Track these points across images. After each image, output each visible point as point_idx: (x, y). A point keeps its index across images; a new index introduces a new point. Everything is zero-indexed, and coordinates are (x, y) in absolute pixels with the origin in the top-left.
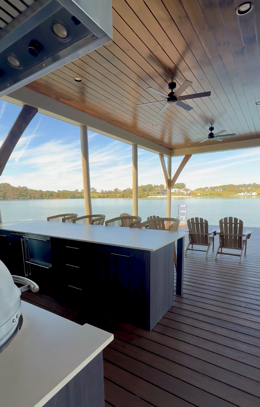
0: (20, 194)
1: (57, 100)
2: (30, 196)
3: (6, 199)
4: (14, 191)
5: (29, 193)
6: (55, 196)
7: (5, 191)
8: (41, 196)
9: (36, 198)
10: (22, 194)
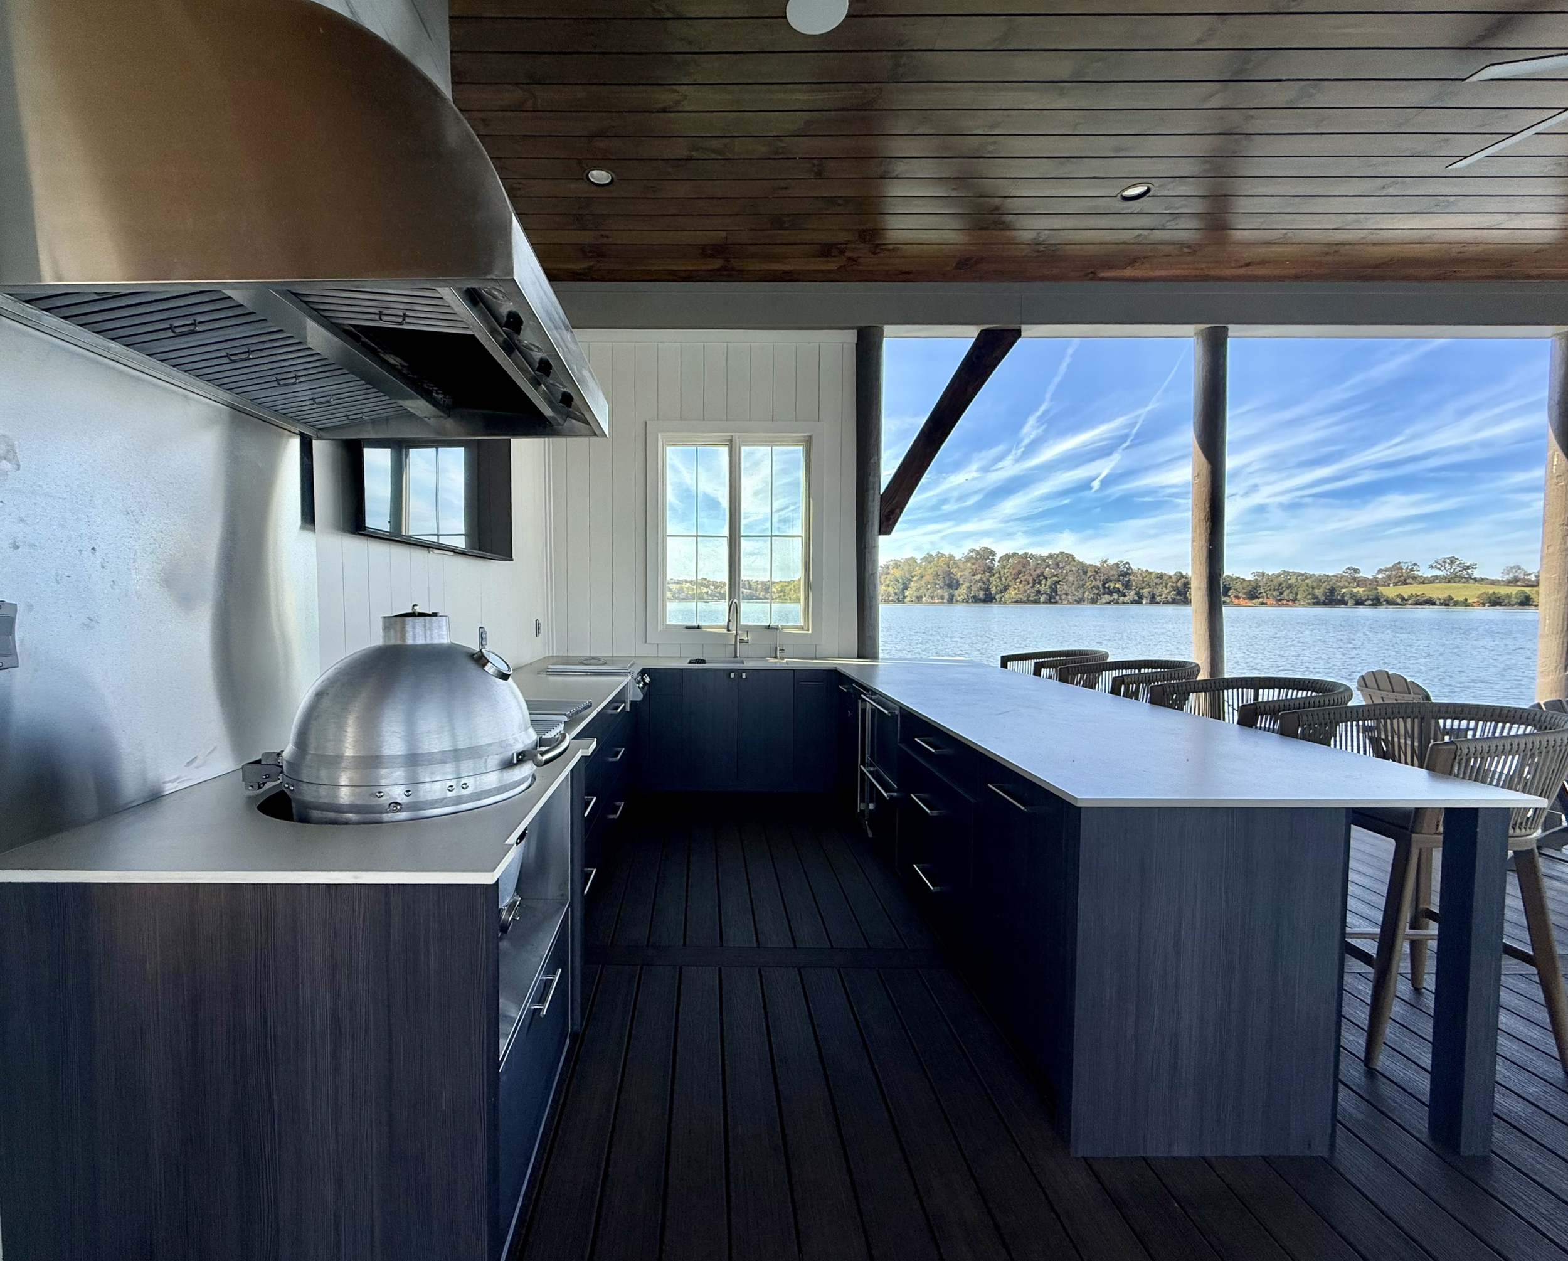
0: (1104, 585)
1: (1091, 279)
2: (1138, 594)
3: (1056, 602)
4: (1084, 577)
5: (1134, 583)
6: (1240, 595)
7: (1055, 578)
8: (1179, 594)
9: (1158, 599)
10: (1109, 587)
